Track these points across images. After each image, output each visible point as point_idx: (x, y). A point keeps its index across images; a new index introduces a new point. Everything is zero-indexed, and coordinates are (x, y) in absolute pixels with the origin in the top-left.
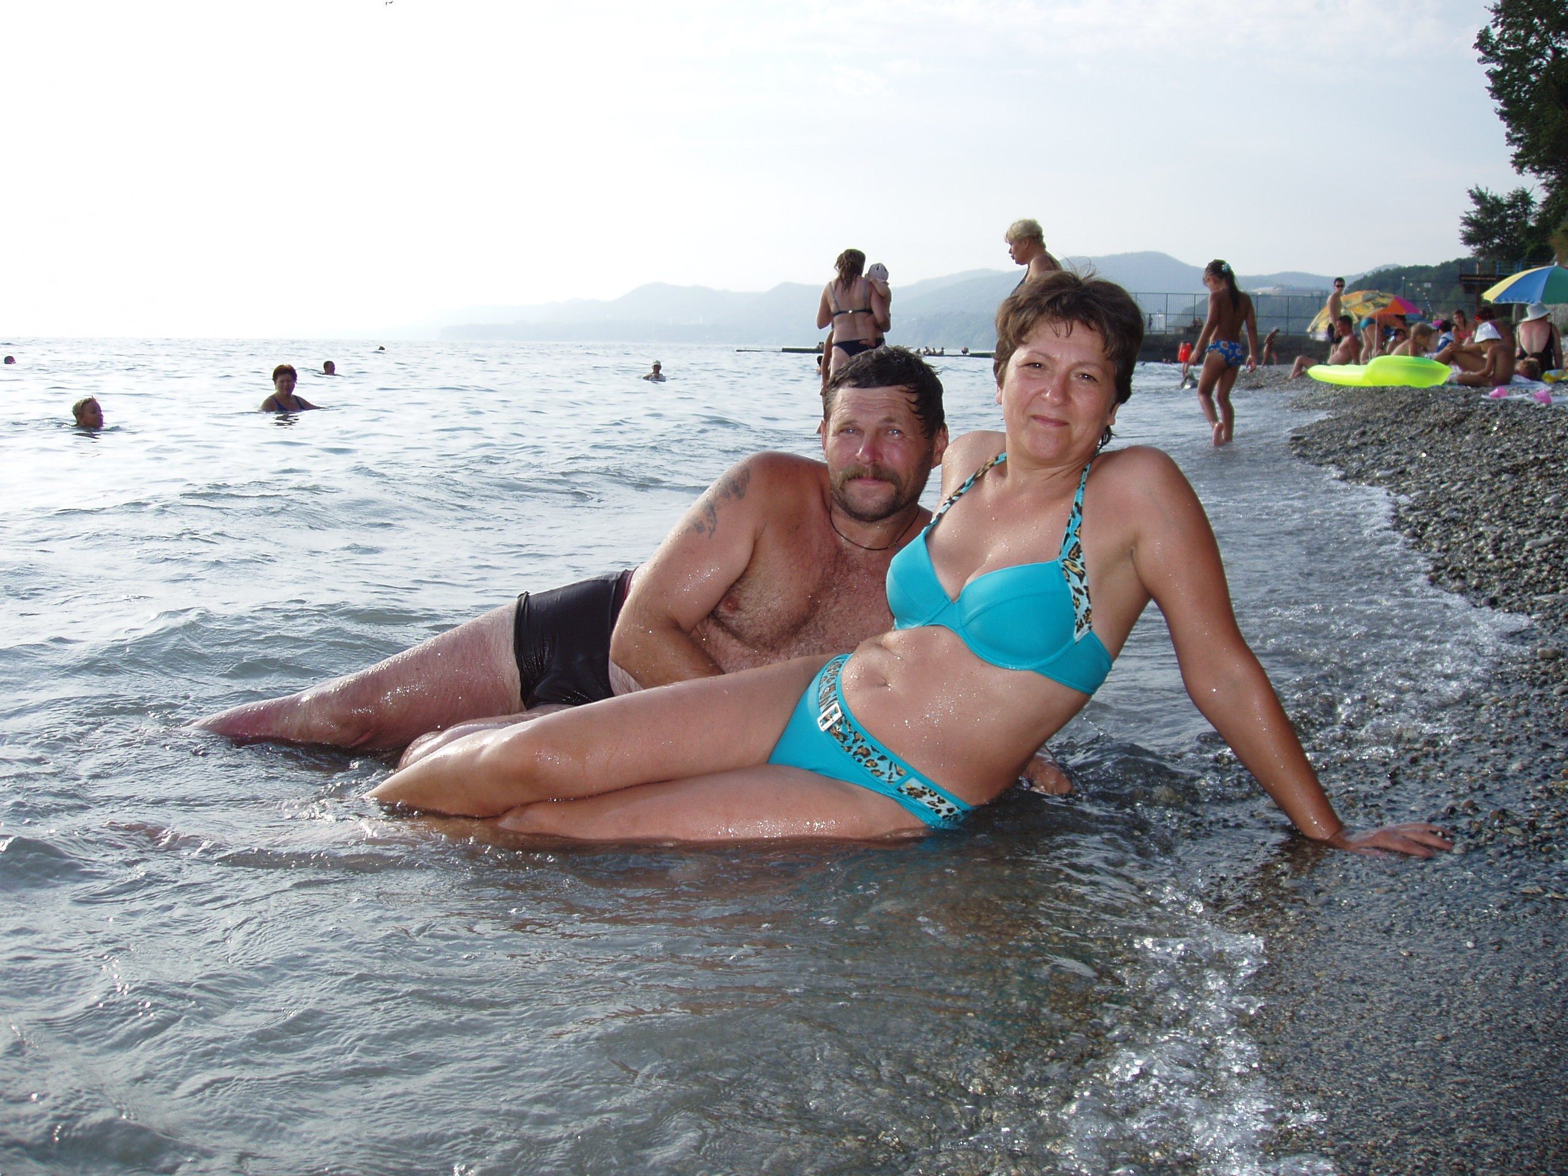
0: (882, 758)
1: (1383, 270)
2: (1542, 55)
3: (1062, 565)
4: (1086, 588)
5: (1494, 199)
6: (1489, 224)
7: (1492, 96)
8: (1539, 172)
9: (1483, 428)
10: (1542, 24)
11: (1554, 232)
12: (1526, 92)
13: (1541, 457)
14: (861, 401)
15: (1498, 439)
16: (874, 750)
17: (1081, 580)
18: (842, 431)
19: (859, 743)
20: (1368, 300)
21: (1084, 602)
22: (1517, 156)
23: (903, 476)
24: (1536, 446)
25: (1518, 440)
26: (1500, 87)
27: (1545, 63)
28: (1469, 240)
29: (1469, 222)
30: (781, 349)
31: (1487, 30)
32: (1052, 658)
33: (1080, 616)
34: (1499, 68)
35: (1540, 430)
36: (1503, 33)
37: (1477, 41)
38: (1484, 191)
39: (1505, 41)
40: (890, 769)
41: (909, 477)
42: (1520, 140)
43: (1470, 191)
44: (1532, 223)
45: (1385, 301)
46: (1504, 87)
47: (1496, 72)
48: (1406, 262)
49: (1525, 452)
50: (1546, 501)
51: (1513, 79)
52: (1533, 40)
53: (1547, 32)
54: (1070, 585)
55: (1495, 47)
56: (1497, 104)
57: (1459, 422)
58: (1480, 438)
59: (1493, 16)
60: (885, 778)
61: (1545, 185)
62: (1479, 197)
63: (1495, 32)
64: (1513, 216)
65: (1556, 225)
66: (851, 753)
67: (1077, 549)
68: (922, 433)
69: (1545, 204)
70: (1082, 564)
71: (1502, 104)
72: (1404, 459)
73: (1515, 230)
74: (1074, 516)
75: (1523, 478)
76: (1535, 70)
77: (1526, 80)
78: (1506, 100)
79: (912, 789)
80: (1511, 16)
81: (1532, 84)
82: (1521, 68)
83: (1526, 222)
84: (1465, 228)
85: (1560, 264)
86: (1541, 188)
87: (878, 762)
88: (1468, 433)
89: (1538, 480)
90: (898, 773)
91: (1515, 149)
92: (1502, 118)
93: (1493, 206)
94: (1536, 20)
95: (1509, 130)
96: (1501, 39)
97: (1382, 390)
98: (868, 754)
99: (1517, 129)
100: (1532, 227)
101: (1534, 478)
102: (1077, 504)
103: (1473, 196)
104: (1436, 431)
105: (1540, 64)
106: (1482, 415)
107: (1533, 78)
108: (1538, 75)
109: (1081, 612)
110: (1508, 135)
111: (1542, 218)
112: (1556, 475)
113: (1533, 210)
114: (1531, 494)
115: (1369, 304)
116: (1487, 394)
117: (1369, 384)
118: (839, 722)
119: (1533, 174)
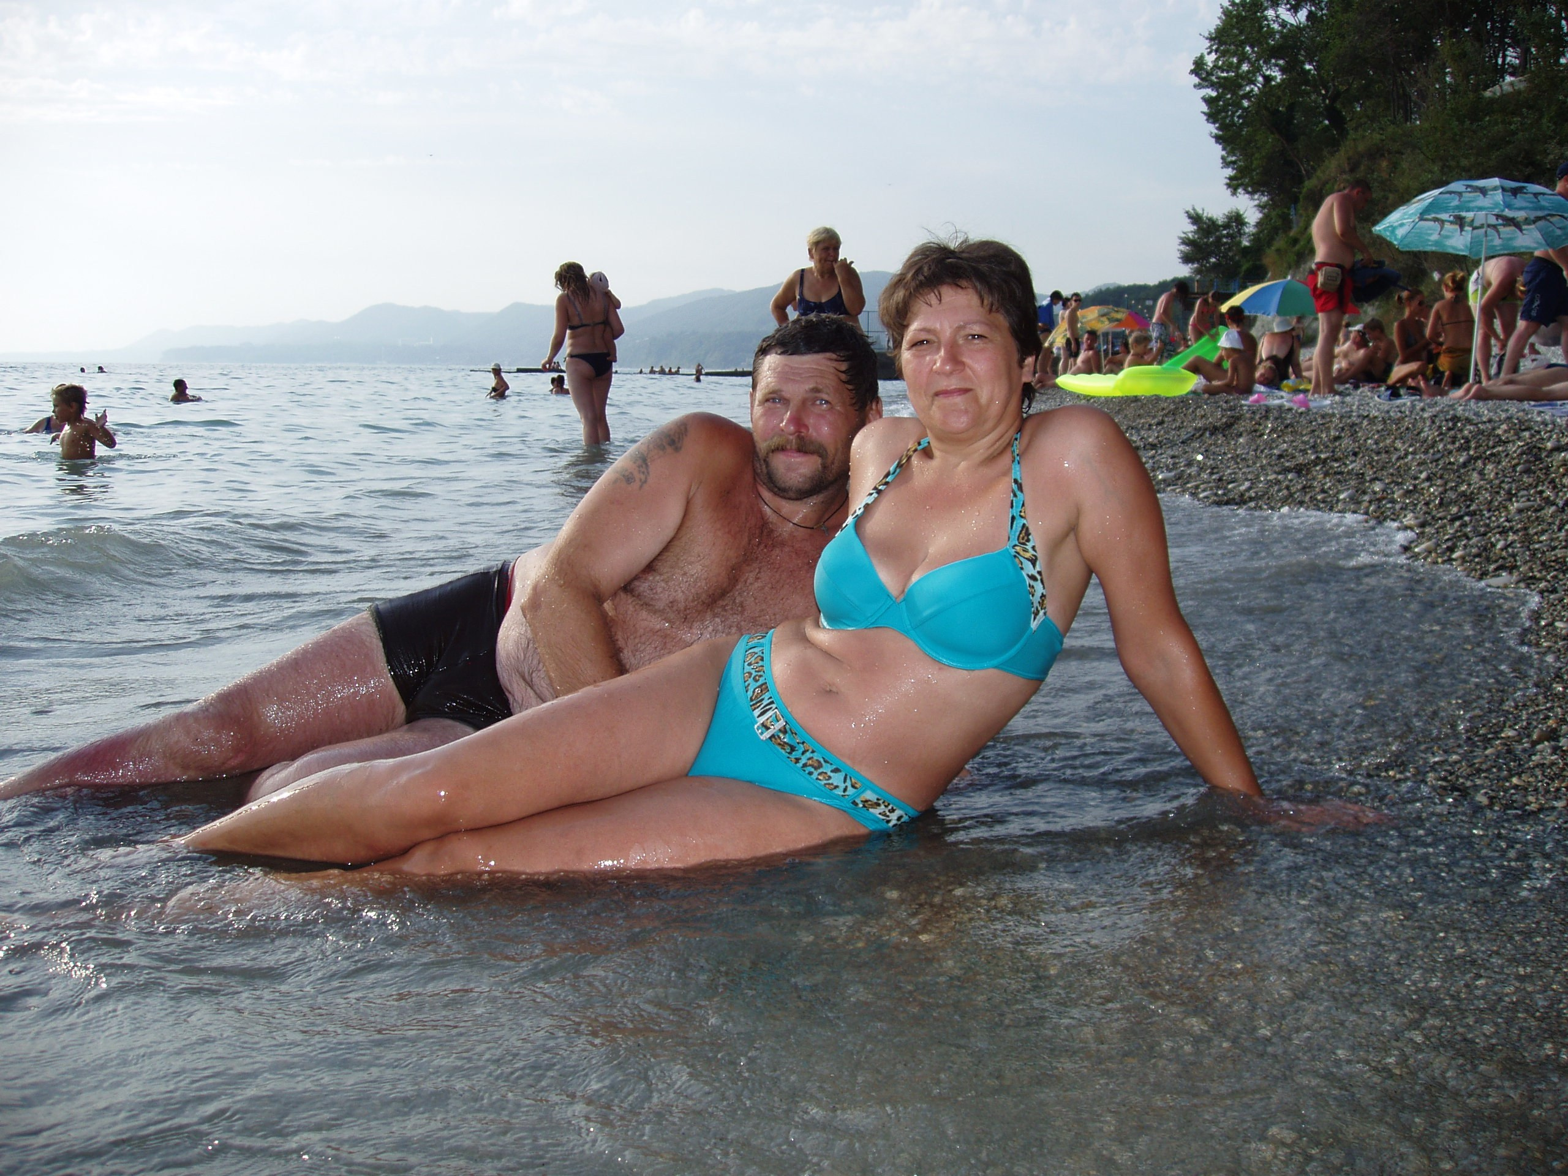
0: (836, 771)
1: (1103, 289)
2: (1253, 82)
3: (1013, 552)
4: (1039, 573)
5: (1210, 219)
6: (1206, 244)
7: (1207, 120)
8: (1252, 193)
9: (1255, 431)
10: (1253, 52)
11: (1268, 251)
12: (1239, 117)
13: (1323, 456)
14: (787, 369)
15: (1273, 440)
16: (826, 761)
17: (1034, 565)
18: (767, 400)
19: (808, 755)
20: (1103, 316)
21: (1039, 588)
22: (1231, 178)
23: (831, 450)
24: (1313, 447)
25: (1293, 441)
26: (1215, 112)
27: (1256, 89)
28: (1186, 259)
29: (1186, 242)
30: (515, 369)
31: (1202, 57)
32: (1012, 652)
33: (1036, 604)
34: (1214, 94)
35: (1313, 431)
36: (1217, 60)
37: (1193, 67)
38: (1200, 212)
39: (1219, 68)
40: (845, 781)
41: (837, 450)
42: (1234, 163)
43: (1187, 212)
44: (1246, 243)
45: (1119, 316)
46: (1218, 112)
47: (1211, 98)
48: (1126, 282)
49: (1304, 452)
50: (1342, 497)
51: (1227, 104)
52: (1245, 67)
53: (1257, 60)
54: (1024, 573)
55: (1209, 74)
56: (1212, 128)
57: (1229, 425)
58: (1253, 440)
59: (1207, 44)
60: (839, 792)
61: (1258, 206)
62: (1195, 218)
63: (1210, 59)
64: (1228, 236)
65: (1269, 244)
66: (800, 765)
67: (1025, 532)
68: (853, 405)
69: (1259, 224)
70: (1033, 548)
71: (1217, 129)
72: (1182, 462)
73: (1230, 249)
74: (1015, 495)
75: (1309, 477)
76: (1247, 96)
77: (1239, 105)
78: (1221, 125)
79: (866, 801)
80: (1225, 43)
81: (1245, 109)
82: (1234, 93)
83: (1240, 242)
84: (1183, 248)
85: (1293, 277)
86: (1255, 209)
87: (832, 775)
88: (1240, 435)
89: (1324, 477)
90: (853, 786)
91: (1230, 172)
92: (1217, 142)
93: (1209, 226)
94: (1248, 48)
95: (1224, 153)
96: (1215, 67)
97: (1136, 399)
98: (820, 766)
99: (1231, 152)
100: (1246, 247)
101: (1321, 476)
102: (1016, 481)
103: (1190, 216)
104: (1207, 434)
105: (1252, 90)
106: (1252, 419)
107: (1246, 103)
108: (1249, 100)
109: (1036, 599)
110: (1223, 158)
111: (1256, 238)
112: (1341, 473)
113: (1247, 230)
114: (1323, 491)
115: (1104, 319)
116: (1246, 399)
117: (1118, 394)
118: (784, 731)
119: (1247, 196)
